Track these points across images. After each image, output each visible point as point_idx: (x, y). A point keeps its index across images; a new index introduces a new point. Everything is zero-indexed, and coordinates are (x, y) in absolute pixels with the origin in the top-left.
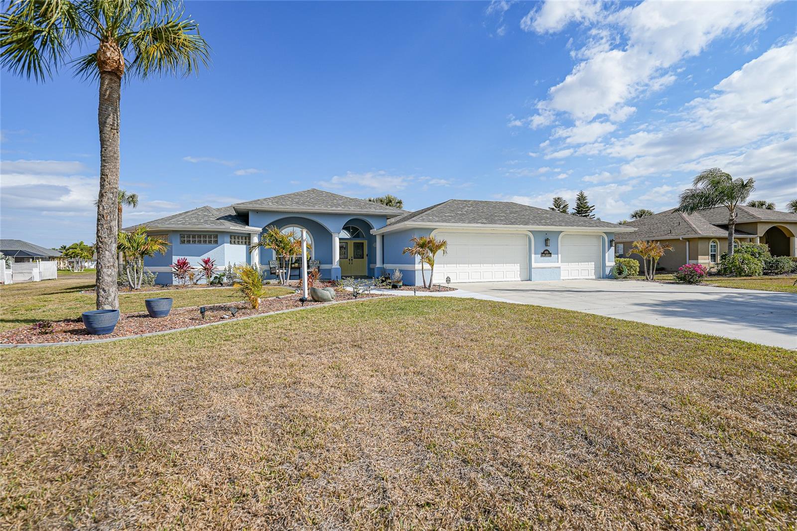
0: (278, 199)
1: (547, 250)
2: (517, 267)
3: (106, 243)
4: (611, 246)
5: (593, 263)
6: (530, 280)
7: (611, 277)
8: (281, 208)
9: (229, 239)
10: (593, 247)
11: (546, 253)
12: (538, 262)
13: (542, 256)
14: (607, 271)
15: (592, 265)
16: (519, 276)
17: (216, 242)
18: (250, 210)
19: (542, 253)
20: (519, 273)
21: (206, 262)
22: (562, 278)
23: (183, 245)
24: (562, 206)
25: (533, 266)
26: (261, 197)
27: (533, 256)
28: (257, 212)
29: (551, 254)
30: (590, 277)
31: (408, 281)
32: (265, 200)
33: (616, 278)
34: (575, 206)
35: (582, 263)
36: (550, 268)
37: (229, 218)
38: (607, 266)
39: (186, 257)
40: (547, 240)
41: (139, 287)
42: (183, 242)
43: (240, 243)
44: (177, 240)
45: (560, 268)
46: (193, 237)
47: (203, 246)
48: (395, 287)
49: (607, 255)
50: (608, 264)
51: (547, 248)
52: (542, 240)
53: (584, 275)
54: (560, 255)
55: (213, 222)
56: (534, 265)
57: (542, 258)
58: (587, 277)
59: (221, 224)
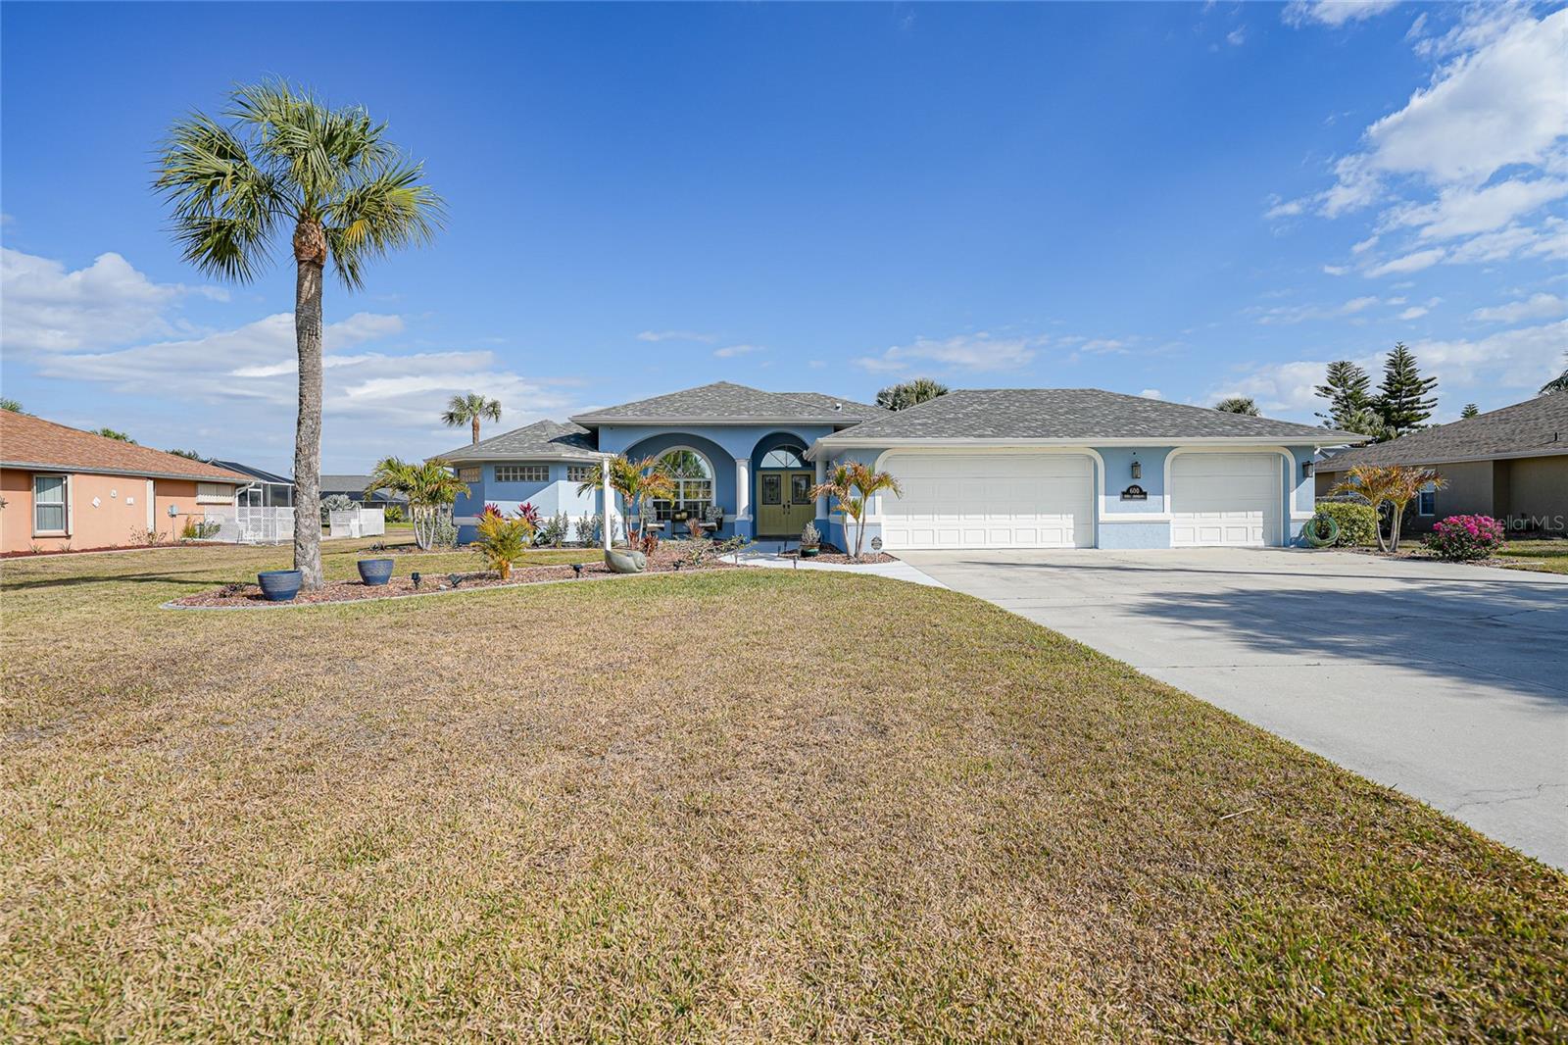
0: (646, 406)
1: (1136, 487)
2: (1068, 521)
3: (304, 486)
4: (1305, 475)
5: (1261, 513)
6: (1096, 547)
7: (1303, 544)
8: (644, 419)
9: (566, 473)
10: (1263, 477)
11: (1134, 493)
12: (1113, 511)
13: (1123, 499)
14: (1295, 531)
15: (1256, 519)
16: (1071, 538)
17: (546, 478)
18: (602, 425)
19: (1124, 493)
20: (1072, 532)
21: (525, 510)
22: (1173, 544)
23: (499, 484)
24: (1351, 382)
25: (1101, 519)
26: (620, 402)
27: (1102, 498)
28: (612, 427)
29: (1145, 494)
30: (1251, 544)
31: (831, 544)
32: (626, 406)
33: (1315, 547)
34: (1382, 378)
35: (1230, 514)
36: (1141, 523)
37: (565, 440)
38: (1295, 521)
39: (496, 502)
40: (1135, 466)
41: (429, 548)
42: (499, 479)
43: (573, 478)
44: (490, 476)
45: (1168, 523)
46: (513, 472)
47: (527, 484)
48: (805, 555)
49: (1293, 495)
50: (1294, 514)
51: (1136, 482)
52: (1124, 464)
53: (1238, 539)
54: (1167, 498)
55: (542, 447)
56: (1103, 516)
57: (1125, 502)
58: (1245, 544)
59: (552, 449)
